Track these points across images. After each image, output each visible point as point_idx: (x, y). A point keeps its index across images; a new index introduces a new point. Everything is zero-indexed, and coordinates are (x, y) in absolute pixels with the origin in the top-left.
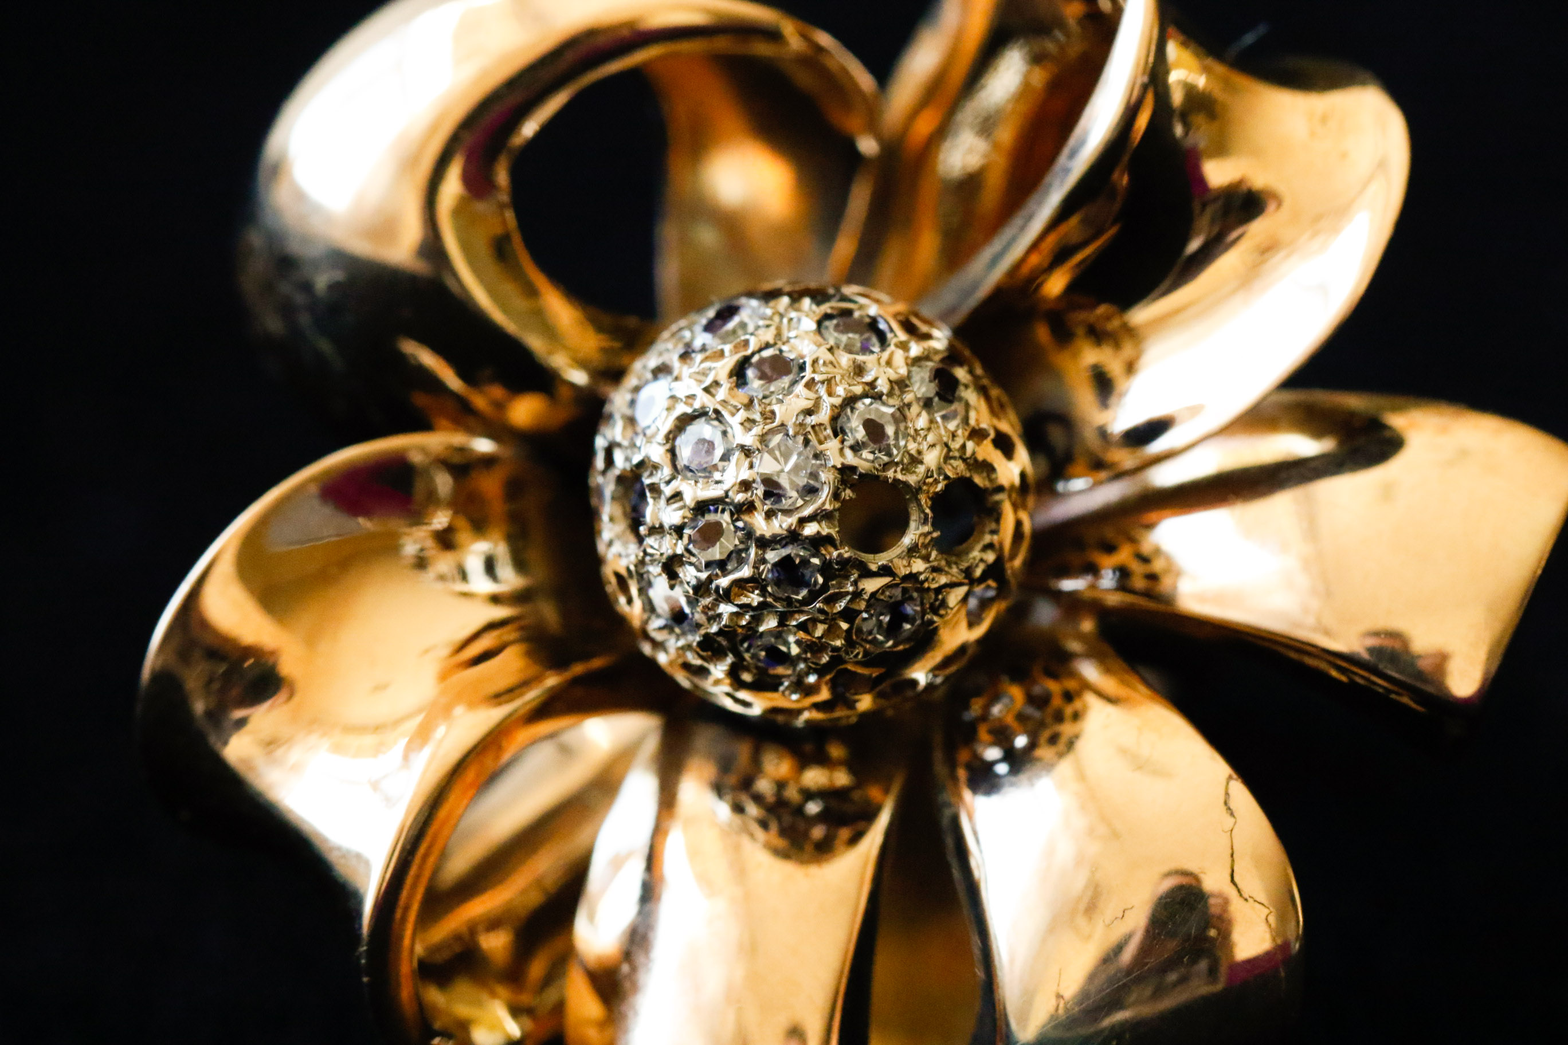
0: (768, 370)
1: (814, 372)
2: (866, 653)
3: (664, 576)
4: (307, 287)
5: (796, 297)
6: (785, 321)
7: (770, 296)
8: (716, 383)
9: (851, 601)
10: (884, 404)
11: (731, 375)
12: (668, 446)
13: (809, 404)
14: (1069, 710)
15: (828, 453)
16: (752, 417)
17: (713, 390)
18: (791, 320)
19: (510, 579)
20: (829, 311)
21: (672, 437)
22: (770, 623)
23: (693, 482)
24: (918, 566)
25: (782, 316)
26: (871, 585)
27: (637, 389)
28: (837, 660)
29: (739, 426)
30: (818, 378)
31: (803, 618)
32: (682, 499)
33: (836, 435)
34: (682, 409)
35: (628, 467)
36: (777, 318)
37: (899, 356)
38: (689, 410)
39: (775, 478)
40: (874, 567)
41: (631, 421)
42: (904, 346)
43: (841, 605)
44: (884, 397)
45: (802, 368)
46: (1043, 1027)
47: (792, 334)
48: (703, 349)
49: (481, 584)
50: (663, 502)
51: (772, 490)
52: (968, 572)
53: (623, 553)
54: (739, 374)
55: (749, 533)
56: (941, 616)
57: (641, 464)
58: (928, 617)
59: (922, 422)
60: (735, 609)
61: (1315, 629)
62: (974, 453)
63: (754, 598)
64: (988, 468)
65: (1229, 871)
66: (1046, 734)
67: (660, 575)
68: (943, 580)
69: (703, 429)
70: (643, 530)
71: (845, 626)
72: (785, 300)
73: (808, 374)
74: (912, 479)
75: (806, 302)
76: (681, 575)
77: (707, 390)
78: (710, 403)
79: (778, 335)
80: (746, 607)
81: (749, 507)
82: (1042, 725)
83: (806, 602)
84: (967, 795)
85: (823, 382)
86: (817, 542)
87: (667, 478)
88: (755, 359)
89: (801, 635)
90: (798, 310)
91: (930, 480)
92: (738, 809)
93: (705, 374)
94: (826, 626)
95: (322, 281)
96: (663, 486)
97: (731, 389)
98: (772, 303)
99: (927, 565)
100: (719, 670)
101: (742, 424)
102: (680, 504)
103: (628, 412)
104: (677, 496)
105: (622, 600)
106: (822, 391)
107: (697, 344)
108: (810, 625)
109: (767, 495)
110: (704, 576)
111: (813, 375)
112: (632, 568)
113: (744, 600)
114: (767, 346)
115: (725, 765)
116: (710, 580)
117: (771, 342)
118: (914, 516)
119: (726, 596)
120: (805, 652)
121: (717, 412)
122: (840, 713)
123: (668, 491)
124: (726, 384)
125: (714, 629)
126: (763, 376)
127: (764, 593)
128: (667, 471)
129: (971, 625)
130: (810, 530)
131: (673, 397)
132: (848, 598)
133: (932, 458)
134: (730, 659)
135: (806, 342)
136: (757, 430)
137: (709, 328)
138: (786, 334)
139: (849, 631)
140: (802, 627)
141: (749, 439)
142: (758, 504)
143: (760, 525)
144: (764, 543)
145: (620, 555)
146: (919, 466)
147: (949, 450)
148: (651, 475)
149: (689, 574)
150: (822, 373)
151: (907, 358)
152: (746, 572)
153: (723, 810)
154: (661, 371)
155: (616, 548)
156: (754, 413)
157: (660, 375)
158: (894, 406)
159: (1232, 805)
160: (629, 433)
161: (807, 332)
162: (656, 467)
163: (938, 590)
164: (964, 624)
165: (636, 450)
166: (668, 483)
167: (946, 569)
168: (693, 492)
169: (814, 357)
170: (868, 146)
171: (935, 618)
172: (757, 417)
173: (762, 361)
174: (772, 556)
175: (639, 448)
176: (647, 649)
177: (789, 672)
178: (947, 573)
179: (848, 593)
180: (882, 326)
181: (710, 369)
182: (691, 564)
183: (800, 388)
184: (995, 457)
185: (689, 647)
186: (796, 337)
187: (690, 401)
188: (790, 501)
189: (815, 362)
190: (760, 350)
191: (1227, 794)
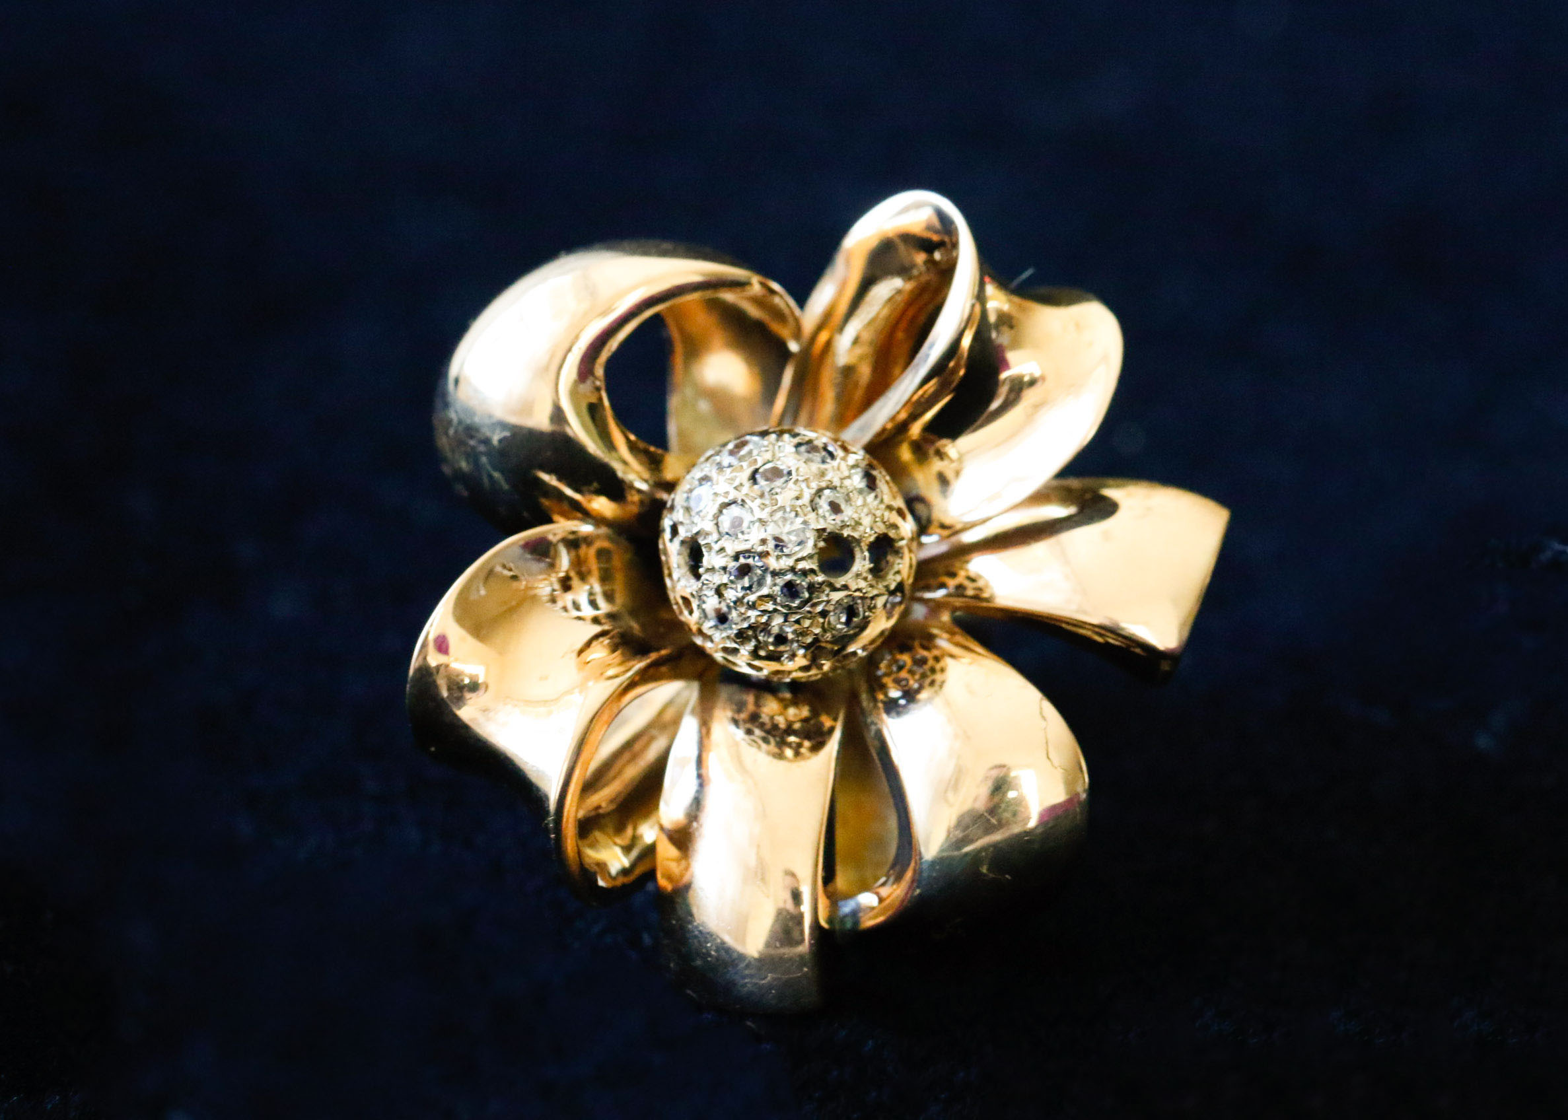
0: (769, 475)
1: (798, 475)
2: (833, 636)
3: (716, 596)
4: (487, 441)
5: (780, 434)
6: (776, 447)
7: (764, 434)
8: (741, 485)
9: (826, 606)
10: (838, 492)
11: (749, 480)
12: (715, 522)
13: (796, 494)
14: (938, 667)
15: (810, 521)
16: (764, 502)
17: (739, 488)
18: (780, 447)
19: (604, 607)
20: (800, 441)
21: (716, 517)
22: (778, 620)
23: (731, 541)
24: (862, 584)
25: (774, 445)
26: (836, 596)
27: (691, 491)
28: (816, 640)
29: (758, 508)
30: (800, 478)
31: (798, 617)
32: (725, 551)
33: (813, 510)
34: (722, 500)
35: (689, 535)
36: (771, 446)
37: (843, 466)
38: (727, 501)
39: (780, 536)
40: (838, 586)
41: (688, 509)
42: (844, 459)
43: (819, 608)
44: (838, 489)
45: (790, 473)
46: (942, 846)
47: (781, 455)
48: (730, 466)
49: (588, 612)
50: (713, 553)
51: (779, 544)
52: (887, 587)
53: (688, 585)
54: (753, 478)
55: (765, 570)
56: (874, 613)
57: (698, 533)
58: (867, 614)
59: (860, 502)
60: (759, 613)
61: (1078, 611)
62: (889, 518)
63: (770, 606)
64: (895, 526)
65: (1045, 752)
66: (928, 681)
67: (713, 596)
68: (875, 592)
69: (734, 511)
70: (701, 570)
71: (821, 620)
72: (773, 436)
73: (794, 476)
74: (856, 535)
75: (786, 437)
76: (726, 595)
77: (736, 488)
78: (739, 496)
79: (774, 455)
80: (764, 612)
81: (767, 554)
82: (924, 676)
83: (799, 607)
84: (884, 716)
85: (803, 481)
86: (805, 573)
87: (716, 540)
88: (761, 470)
89: (796, 626)
90: (782, 441)
91: (866, 535)
92: (749, 732)
93: (733, 479)
94: (811, 621)
95: (495, 439)
96: (713, 545)
97: (750, 487)
98: (766, 438)
99: (868, 583)
100: (745, 650)
101: (759, 507)
102: (724, 554)
103: (685, 504)
104: (722, 550)
105: (686, 612)
106: (803, 485)
107: (725, 463)
108: (802, 621)
109: (777, 546)
110: (740, 595)
111: (797, 477)
112: (694, 593)
113: (762, 608)
114: (769, 462)
115: (740, 707)
116: (743, 597)
117: (770, 459)
118: (858, 555)
119: (753, 606)
120: (798, 637)
121: (743, 501)
122: (813, 672)
123: (716, 547)
124: (747, 484)
125: (745, 625)
126: (767, 480)
127: (775, 603)
128: (715, 536)
129: (889, 617)
130: (801, 565)
131: (716, 494)
132: (824, 603)
133: (867, 521)
134: (753, 643)
135: (791, 459)
136: (768, 510)
137: (732, 453)
138: (778, 455)
139: (823, 623)
140: (798, 622)
141: (764, 515)
142: (771, 552)
143: (773, 563)
144: (775, 574)
145: (686, 587)
146: (860, 526)
147: (876, 517)
148: (705, 538)
149: (731, 595)
150: (802, 476)
151: (847, 465)
152: (765, 591)
153: (740, 734)
154: (705, 479)
155: (683, 583)
156: (765, 500)
157: (703, 482)
158: (843, 493)
159: (1044, 714)
160: (687, 515)
161: (790, 453)
162: (707, 534)
163: (872, 598)
164: (884, 619)
165: (694, 525)
166: (716, 542)
167: (875, 585)
168: (732, 547)
169: (796, 467)
170: (794, 347)
171: (871, 614)
172: (767, 502)
173: (766, 471)
174: (781, 581)
175: (696, 524)
176: (699, 641)
177: (788, 648)
178: (877, 588)
179: (823, 601)
180: (830, 448)
181: (736, 477)
182: (732, 588)
183: (791, 484)
184: (898, 520)
185: (728, 637)
186: (784, 456)
187: (726, 495)
188: (789, 549)
189: (797, 469)
190: (764, 464)
191: (1041, 709)
